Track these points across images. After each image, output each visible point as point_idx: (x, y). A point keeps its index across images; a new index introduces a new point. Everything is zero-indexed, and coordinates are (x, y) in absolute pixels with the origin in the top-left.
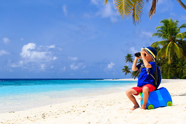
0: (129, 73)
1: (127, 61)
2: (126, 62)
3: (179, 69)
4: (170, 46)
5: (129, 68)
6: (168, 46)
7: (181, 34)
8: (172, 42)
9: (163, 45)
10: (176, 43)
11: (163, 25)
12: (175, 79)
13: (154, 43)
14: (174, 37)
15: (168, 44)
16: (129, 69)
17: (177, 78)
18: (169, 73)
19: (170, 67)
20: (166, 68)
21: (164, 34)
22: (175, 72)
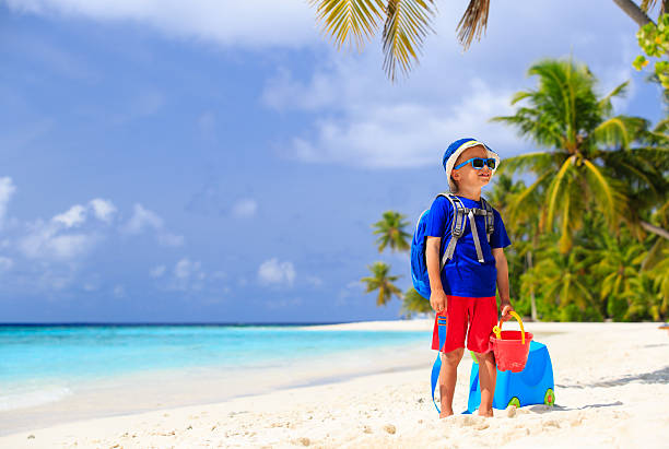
0: (393, 295)
1: (385, 244)
2: (381, 248)
3: (608, 279)
4: (570, 179)
5: (391, 274)
6: (561, 174)
7: (619, 123)
8: (577, 159)
9: (538, 171)
10: (594, 163)
11: (537, 84)
12: (595, 320)
14: (584, 139)
15: (560, 167)
16: (393, 279)
17: (601, 317)
18: (565, 296)
19: (572, 273)
20: (551, 276)
21: (542, 125)
22: (590, 292)
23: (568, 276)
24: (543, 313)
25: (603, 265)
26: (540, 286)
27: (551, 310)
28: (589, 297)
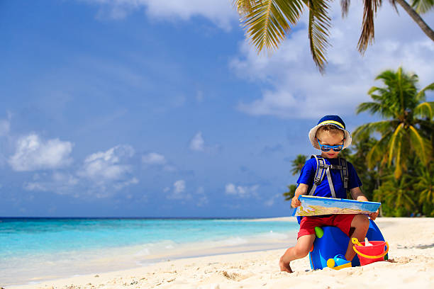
1: (297, 172)
2: (294, 174)
3: (423, 192)
4: (401, 135)
6: (396, 133)
7: (428, 105)
8: (404, 125)
9: (382, 132)
10: (414, 127)
12: (415, 216)
13: (360, 128)
14: (409, 113)
15: (395, 129)
17: (419, 215)
19: (403, 189)
20: (391, 191)
21: (385, 106)
22: (413, 200)
23: (401, 191)
24: (386, 212)
25: (420, 184)
26: (384, 196)
27: (390, 210)
28: (412, 202)
